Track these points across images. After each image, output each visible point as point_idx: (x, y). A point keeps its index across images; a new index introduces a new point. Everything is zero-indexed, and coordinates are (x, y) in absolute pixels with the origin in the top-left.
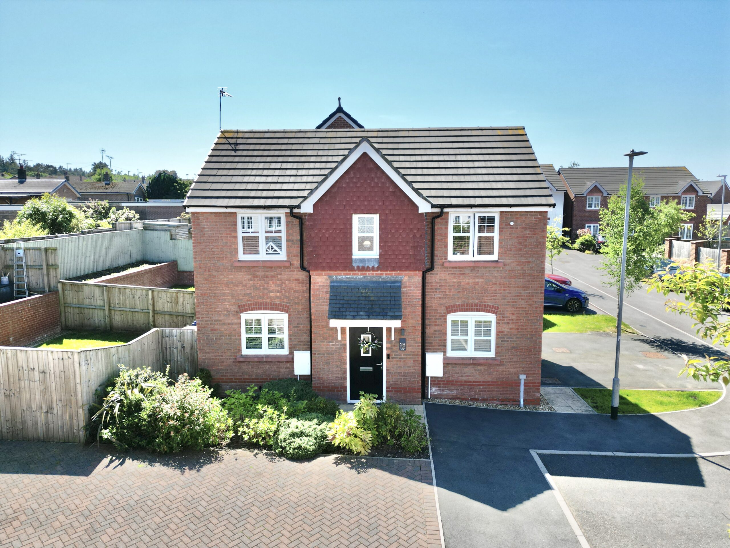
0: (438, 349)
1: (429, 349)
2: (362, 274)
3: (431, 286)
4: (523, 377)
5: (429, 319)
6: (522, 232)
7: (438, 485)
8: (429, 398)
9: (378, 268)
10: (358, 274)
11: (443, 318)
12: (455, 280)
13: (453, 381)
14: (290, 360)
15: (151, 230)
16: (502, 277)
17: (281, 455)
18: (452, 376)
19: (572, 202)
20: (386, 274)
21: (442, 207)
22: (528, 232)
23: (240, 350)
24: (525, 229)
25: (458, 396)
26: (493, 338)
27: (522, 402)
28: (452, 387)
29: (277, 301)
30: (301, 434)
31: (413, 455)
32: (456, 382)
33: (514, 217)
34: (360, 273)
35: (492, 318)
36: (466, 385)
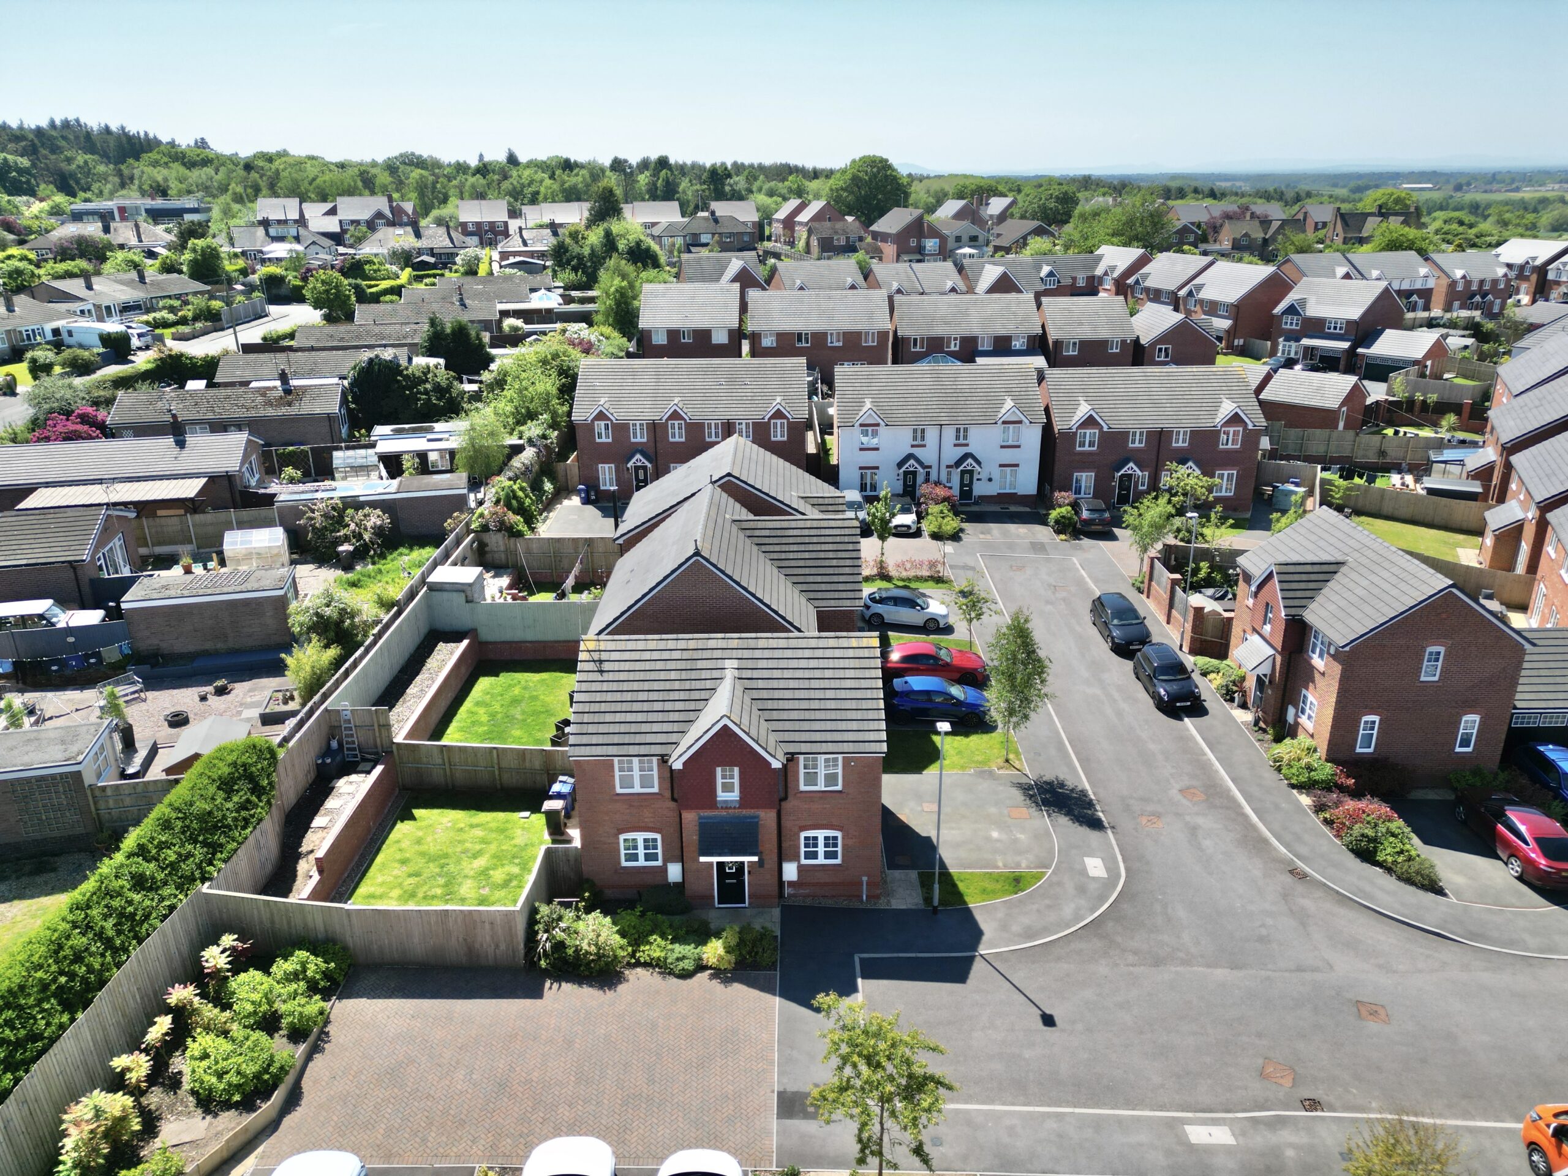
0: (793, 859)
1: (786, 860)
2: (726, 812)
3: (786, 813)
4: (865, 879)
5: (784, 836)
6: (861, 770)
7: (781, 996)
8: (786, 897)
9: (739, 807)
10: (722, 813)
11: (796, 835)
12: (806, 805)
13: (806, 884)
14: (664, 870)
15: (437, 590)
16: (846, 803)
17: (670, 974)
18: (805, 879)
19: (1055, 439)
20: (746, 811)
21: (793, 754)
22: (866, 769)
23: (619, 863)
24: (864, 767)
25: (811, 895)
26: (839, 849)
27: (865, 901)
28: (806, 888)
29: (651, 825)
30: (684, 958)
31: (765, 969)
32: (809, 884)
33: (855, 759)
34: (723, 810)
35: (838, 834)
36: (818, 886)
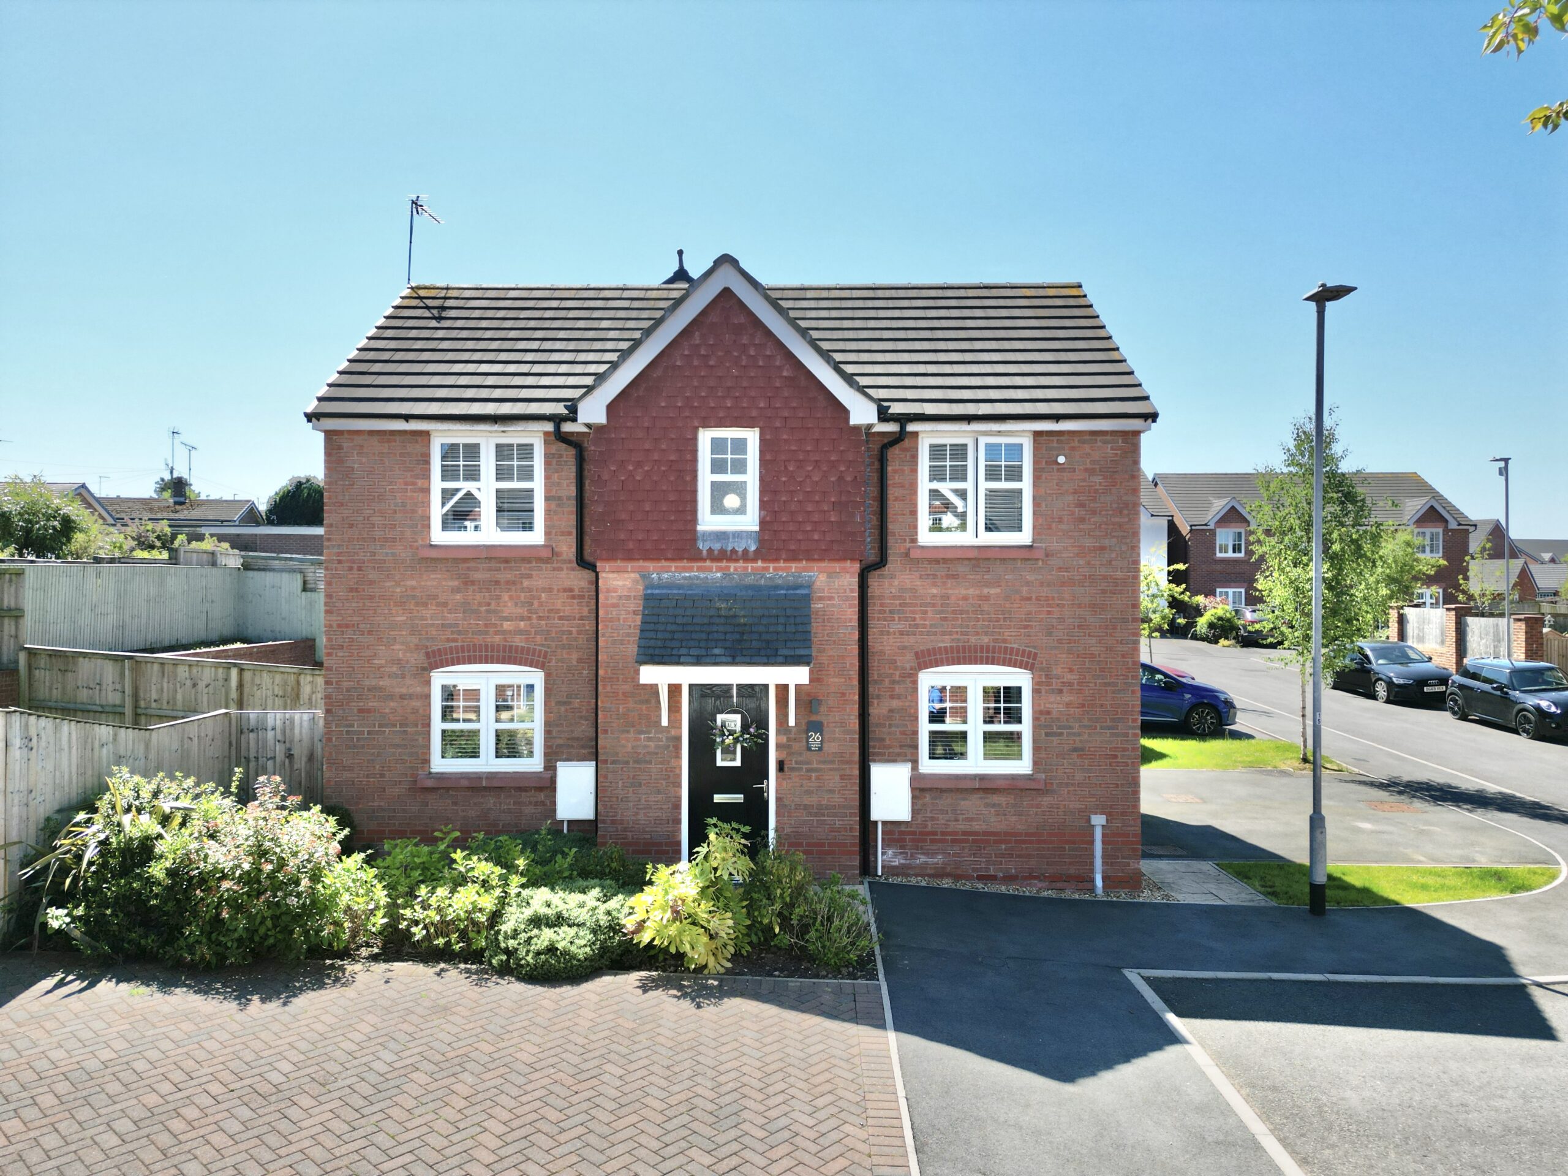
0: (899, 755)
1: (879, 754)
2: (719, 569)
3: (882, 605)
4: (1098, 820)
5: (876, 682)
6: (1084, 480)
7: (898, 1028)
8: (880, 874)
9: (758, 555)
10: (710, 570)
11: (909, 680)
12: (934, 591)
13: (934, 833)
14: (546, 785)
15: (259, 570)
16: (1042, 584)
17: (504, 971)
18: (932, 819)
19: (1186, 542)
20: (775, 569)
21: (904, 419)
22: (1097, 479)
23: (427, 761)
24: (1091, 472)
25: (948, 870)
26: (1025, 728)
27: (1099, 882)
28: (935, 847)
29: (519, 641)
30: (559, 921)
31: (836, 972)
32: (943, 833)
33: (1067, 446)
34: (714, 565)
35: (1021, 679)
36: (967, 841)
